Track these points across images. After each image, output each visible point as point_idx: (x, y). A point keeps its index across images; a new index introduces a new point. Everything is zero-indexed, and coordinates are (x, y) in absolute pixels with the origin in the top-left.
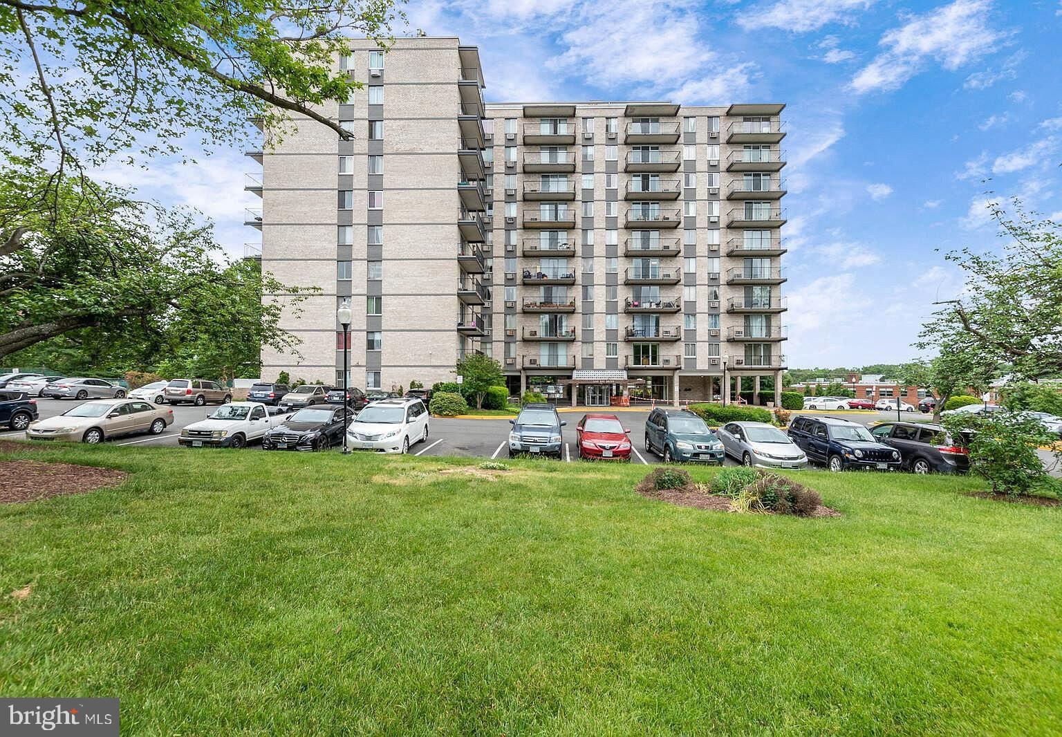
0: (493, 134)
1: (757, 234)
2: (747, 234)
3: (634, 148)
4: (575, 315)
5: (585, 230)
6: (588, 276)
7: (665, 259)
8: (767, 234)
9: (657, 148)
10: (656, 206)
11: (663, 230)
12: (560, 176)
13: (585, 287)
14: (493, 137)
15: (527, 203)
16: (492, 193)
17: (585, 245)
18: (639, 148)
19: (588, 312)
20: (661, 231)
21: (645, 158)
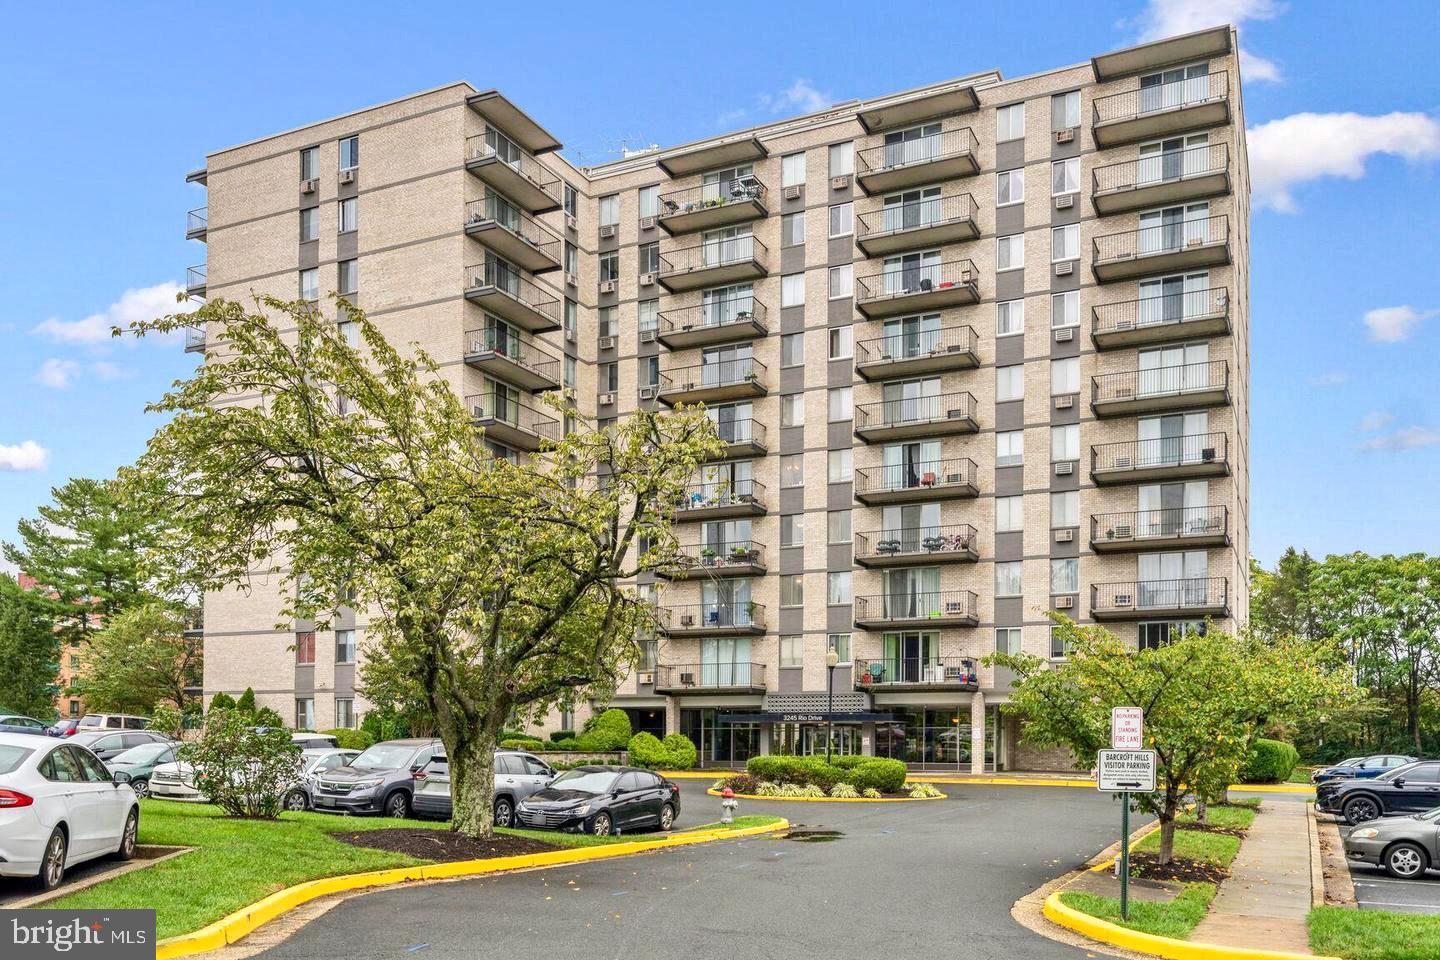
0: (617, 225)
1: (1174, 357)
2: (1148, 359)
3: (888, 201)
4: (767, 578)
5: (787, 397)
6: (793, 494)
7: (953, 440)
8: (1199, 353)
9: (937, 191)
10: (935, 323)
11: (949, 375)
12: (741, 288)
13: (786, 517)
14: (617, 231)
15: (678, 354)
16: (616, 343)
17: (785, 429)
18: (896, 200)
19: (791, 573)
20: (945, 377)
21: (912, 218)
